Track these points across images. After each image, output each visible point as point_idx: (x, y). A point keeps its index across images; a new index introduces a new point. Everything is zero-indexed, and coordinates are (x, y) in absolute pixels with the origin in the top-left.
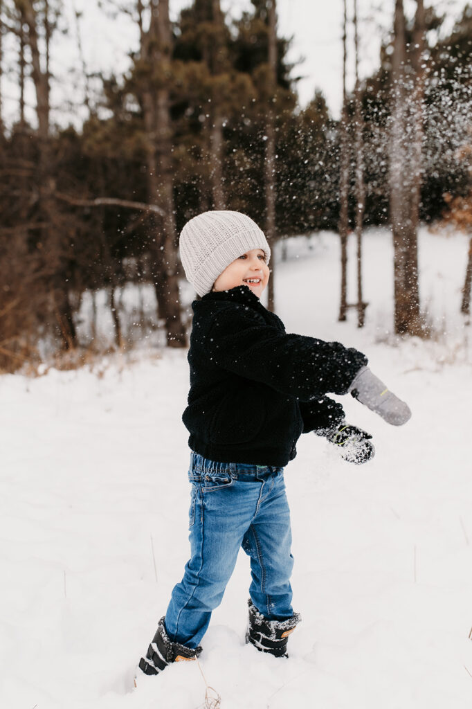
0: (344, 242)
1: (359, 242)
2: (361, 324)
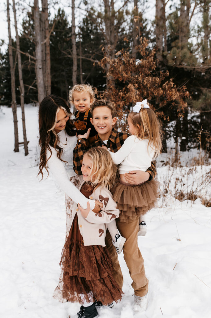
0: (15, 112)
1: (23, 113)
2: (27, 153)
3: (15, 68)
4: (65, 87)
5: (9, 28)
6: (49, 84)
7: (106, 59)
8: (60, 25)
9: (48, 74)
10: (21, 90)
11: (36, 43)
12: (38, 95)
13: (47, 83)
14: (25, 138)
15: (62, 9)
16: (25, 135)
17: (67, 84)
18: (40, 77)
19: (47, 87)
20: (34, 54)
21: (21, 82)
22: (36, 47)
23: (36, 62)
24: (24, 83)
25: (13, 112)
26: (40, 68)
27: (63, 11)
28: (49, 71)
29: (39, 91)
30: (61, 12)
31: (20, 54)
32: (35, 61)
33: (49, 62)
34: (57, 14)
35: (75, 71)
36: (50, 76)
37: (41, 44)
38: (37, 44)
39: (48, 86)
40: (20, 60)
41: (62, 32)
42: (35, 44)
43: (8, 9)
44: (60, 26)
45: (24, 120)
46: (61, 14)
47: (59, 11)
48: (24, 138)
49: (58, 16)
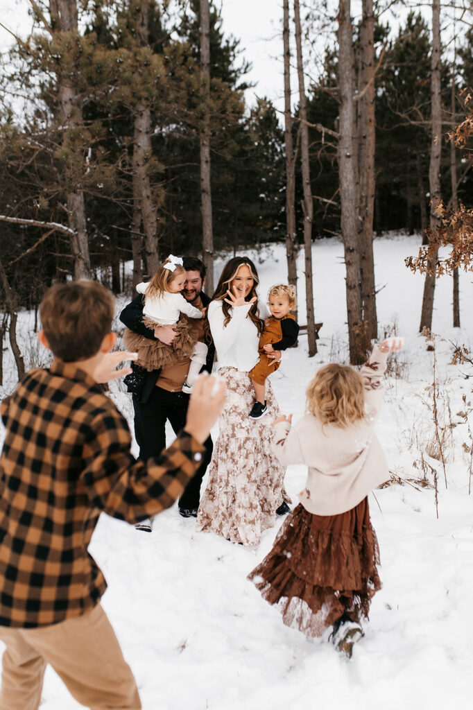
0: (291, 258)
2: (313, 352)
3: (294, 161)
4: (417, 194)
5: (287, 74)
6: (371, 190)
7: (469, 124)
8: (409, 50)
9: (369, 168)
10: (306, 209)
11: (341, 101)
12: (342, 217)
13: (365, 188)
14: (310, 316)
15: (416, 14)
16: (310, 309)
17: (422, 188)
18: (346, 178)
19: (364, 199)
20: (336, 127)
21: (307, 191)
22: (340, 110)
23: (340, 142)
24: (313, 192)
25: (288, 257)
26: (349, 157)
27: (419, 18)
28: (370, 161)
29: (343, 210)
30: (414, 22)
31: (306, 128)
32: (335, 140)
33: (371, 140)
34: (404, 28)
35: (437, 157)
36: (372, 173)
37: (352, 99)
38: (344, 100)
39: (366, 197)
40: (305, 142)
41: (415, 68)
42: (339, 101)
43: (286, 31)
44: (409, 54)
45: (309, 275)
46: (415, 24)
47: (410, 19)
48: (308, 317)
49: (406, 31)
